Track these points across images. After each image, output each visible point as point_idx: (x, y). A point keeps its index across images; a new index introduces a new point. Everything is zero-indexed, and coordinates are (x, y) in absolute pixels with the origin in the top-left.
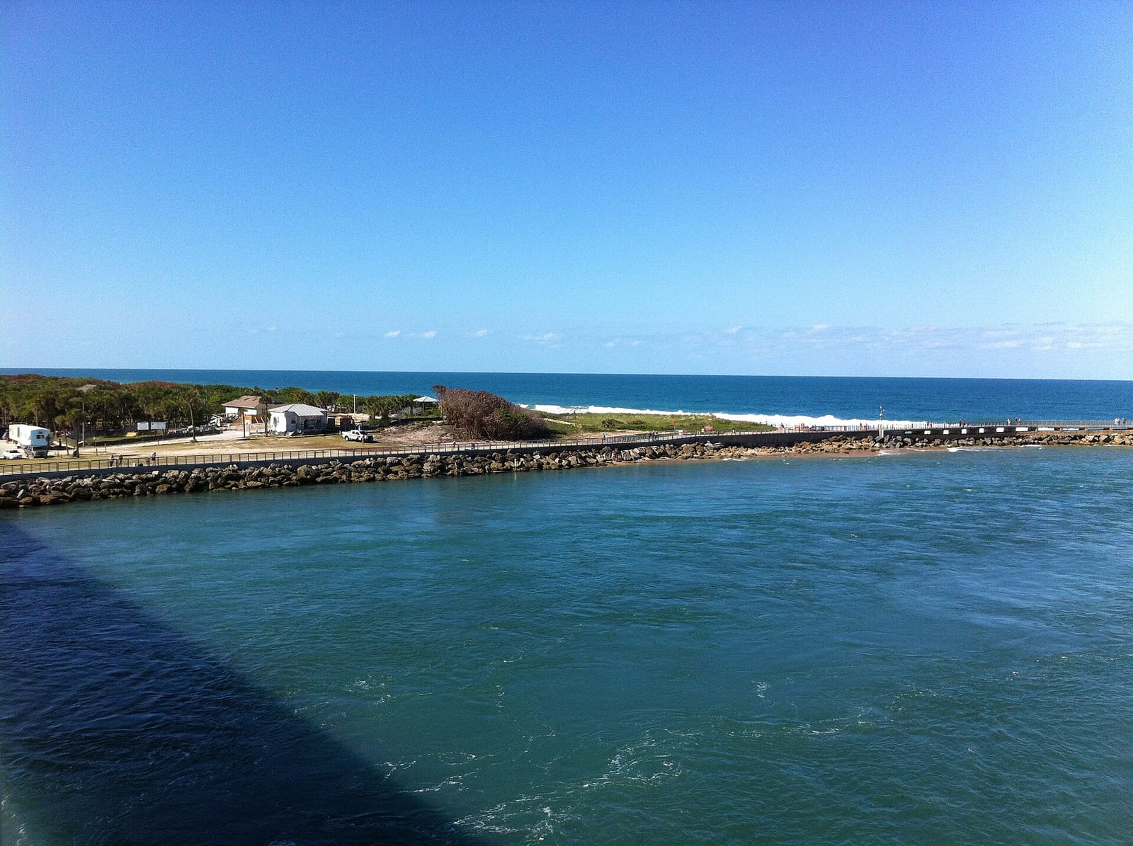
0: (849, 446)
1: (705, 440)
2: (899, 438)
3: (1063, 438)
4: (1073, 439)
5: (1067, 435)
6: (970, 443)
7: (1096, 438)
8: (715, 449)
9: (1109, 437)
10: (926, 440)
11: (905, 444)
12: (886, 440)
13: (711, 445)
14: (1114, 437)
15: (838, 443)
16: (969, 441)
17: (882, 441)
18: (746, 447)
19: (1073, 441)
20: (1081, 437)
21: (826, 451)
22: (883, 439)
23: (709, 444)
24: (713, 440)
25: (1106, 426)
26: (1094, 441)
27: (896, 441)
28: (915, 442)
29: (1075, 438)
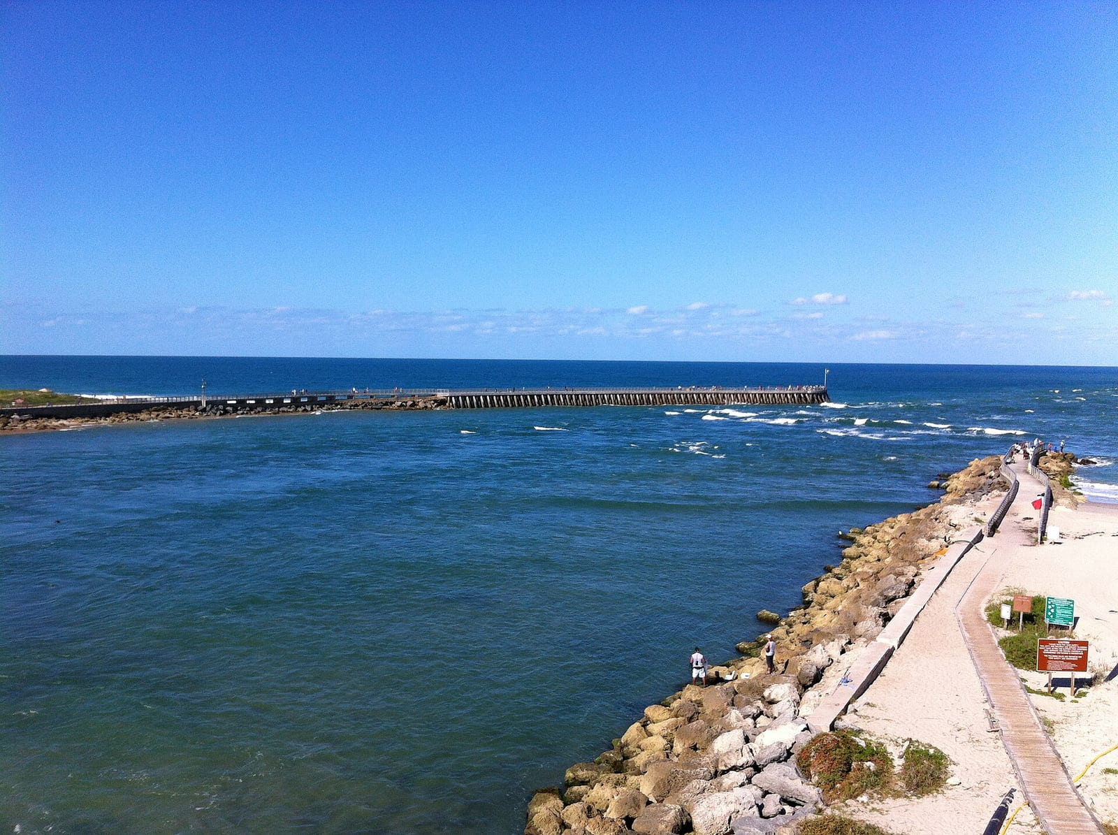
0: (167, 415)
1: (12, 412)
2: (221, 407)
3: (376, 404)
4: (384, 405)
5: (380, 401)
6: (291, 410)
7: (405, 404)
8: (21, 420)
9: (414, 402)
10: (248, 409)
11: (226, 412)
12: (208, 409)
13: (17, 417)
14: (418, 402)
15: (156, 413)
16: (290, 408)
17: (204, 410)
18: (58, 418)
19: (385, 407)
20: (392, 403)
21: (141, 420)
22: (205, 408)
23: (16, 416)
24: (20, 412)
25: (413, 393)
26: (402, 405)
27: (217, 410)
28: (238, 410)
29: (386, 404)
